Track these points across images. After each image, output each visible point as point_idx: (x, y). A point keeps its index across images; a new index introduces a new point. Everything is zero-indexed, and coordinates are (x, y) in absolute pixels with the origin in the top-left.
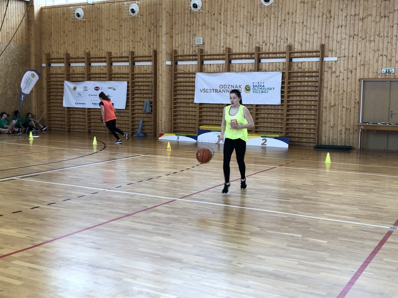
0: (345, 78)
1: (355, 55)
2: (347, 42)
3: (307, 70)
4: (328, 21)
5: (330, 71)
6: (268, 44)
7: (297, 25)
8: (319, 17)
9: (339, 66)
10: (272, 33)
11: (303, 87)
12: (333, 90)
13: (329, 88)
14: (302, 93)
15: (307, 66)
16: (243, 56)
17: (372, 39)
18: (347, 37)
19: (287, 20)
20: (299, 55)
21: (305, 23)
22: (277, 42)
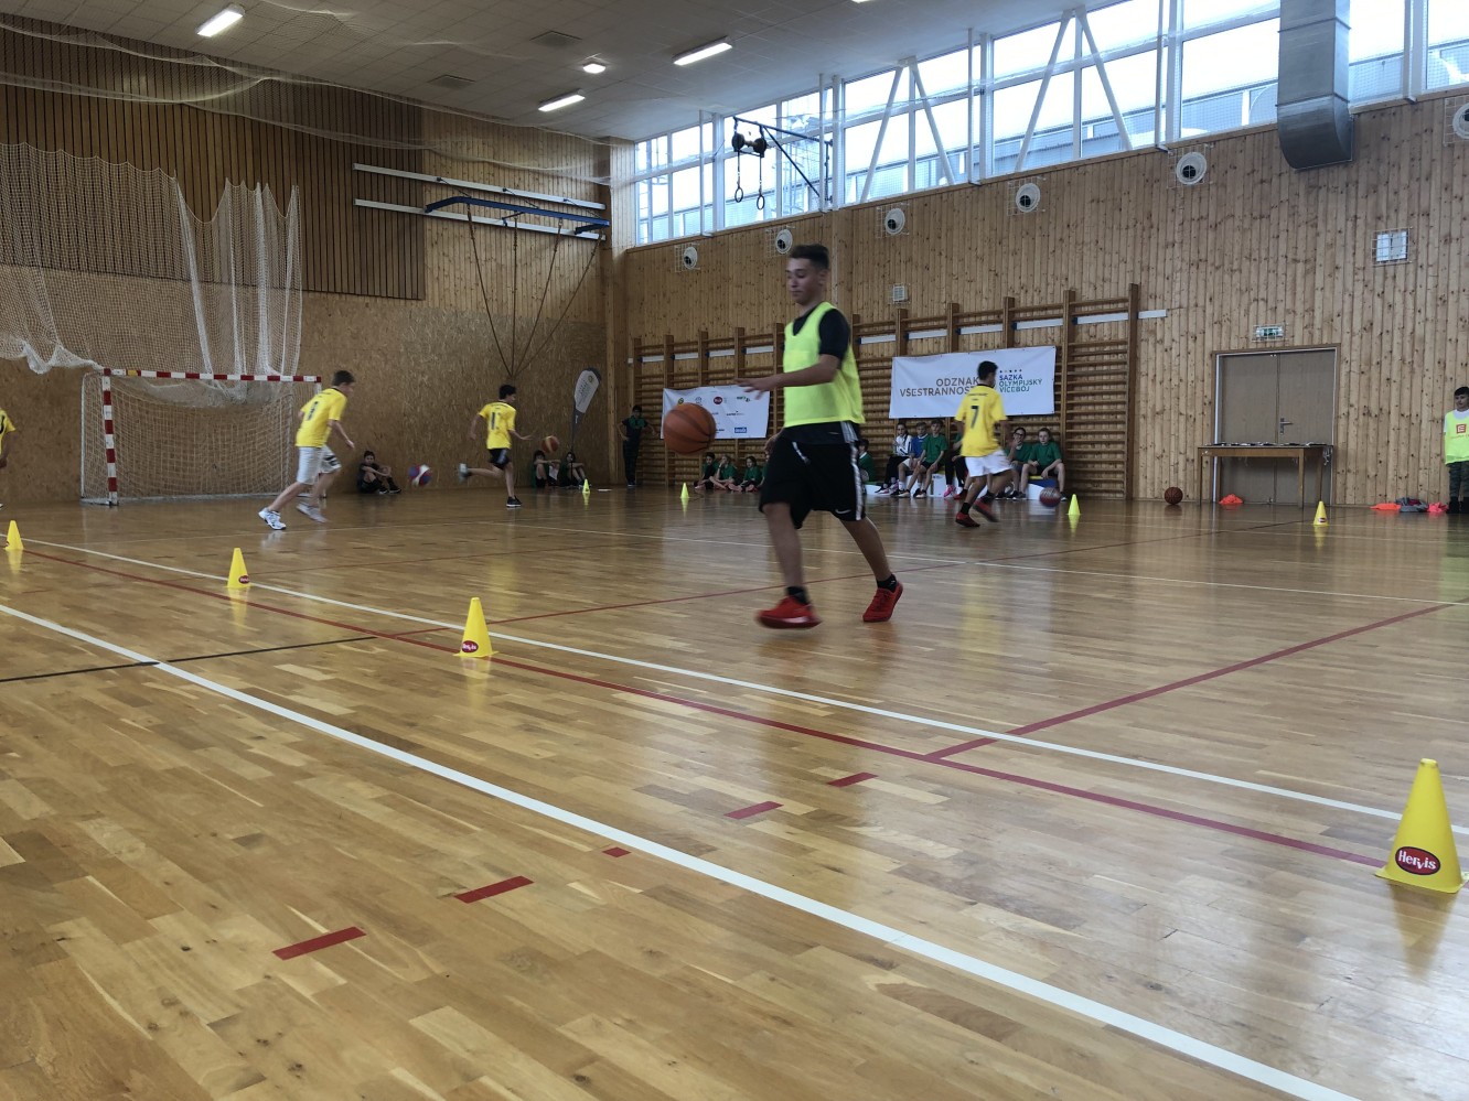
0: (1183, 353)
1: (1201, 303)
2: (1185, 275)
3: (1106, 339)
4: (1145, 234)
5: (1151, 340)
6: (1030, 291)
7: (1085, 249)
8: (1127, 228)
9: (1170, 329)
10: (1037, 268)
11: (1099, 375)
12: (1158, 379)
13: (1151, 376)
14: (1097, 387)
15: (1106, 332)
16: (984, 318)
17: (1235, 267)
18: (1185, 267)
19: (1066, 240)
20: (1090, 309)
21: (1101, 244)
22: (1047, 285)
